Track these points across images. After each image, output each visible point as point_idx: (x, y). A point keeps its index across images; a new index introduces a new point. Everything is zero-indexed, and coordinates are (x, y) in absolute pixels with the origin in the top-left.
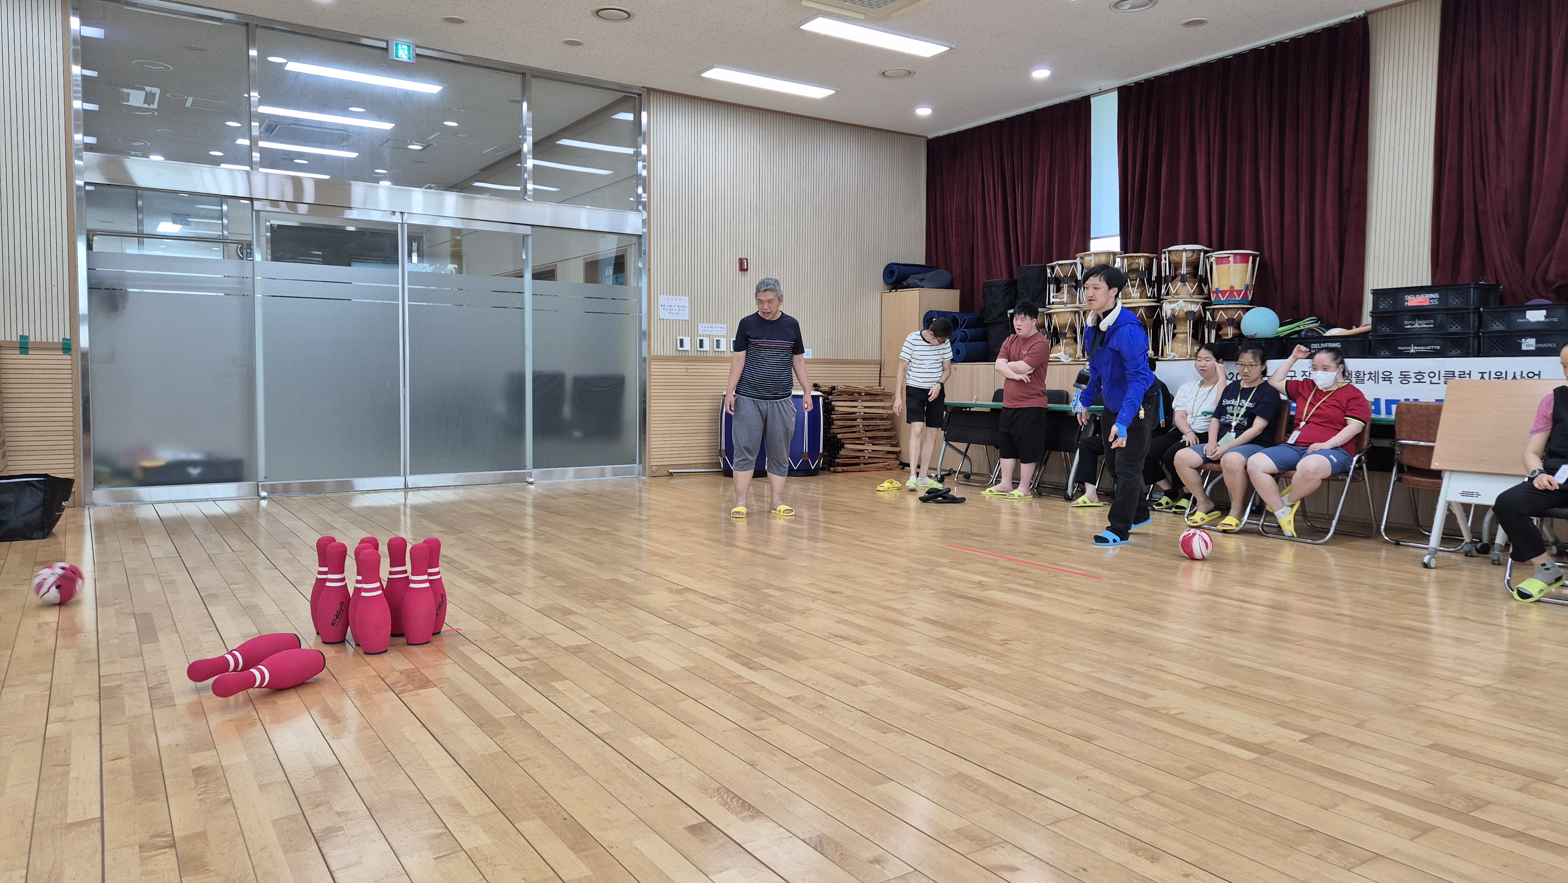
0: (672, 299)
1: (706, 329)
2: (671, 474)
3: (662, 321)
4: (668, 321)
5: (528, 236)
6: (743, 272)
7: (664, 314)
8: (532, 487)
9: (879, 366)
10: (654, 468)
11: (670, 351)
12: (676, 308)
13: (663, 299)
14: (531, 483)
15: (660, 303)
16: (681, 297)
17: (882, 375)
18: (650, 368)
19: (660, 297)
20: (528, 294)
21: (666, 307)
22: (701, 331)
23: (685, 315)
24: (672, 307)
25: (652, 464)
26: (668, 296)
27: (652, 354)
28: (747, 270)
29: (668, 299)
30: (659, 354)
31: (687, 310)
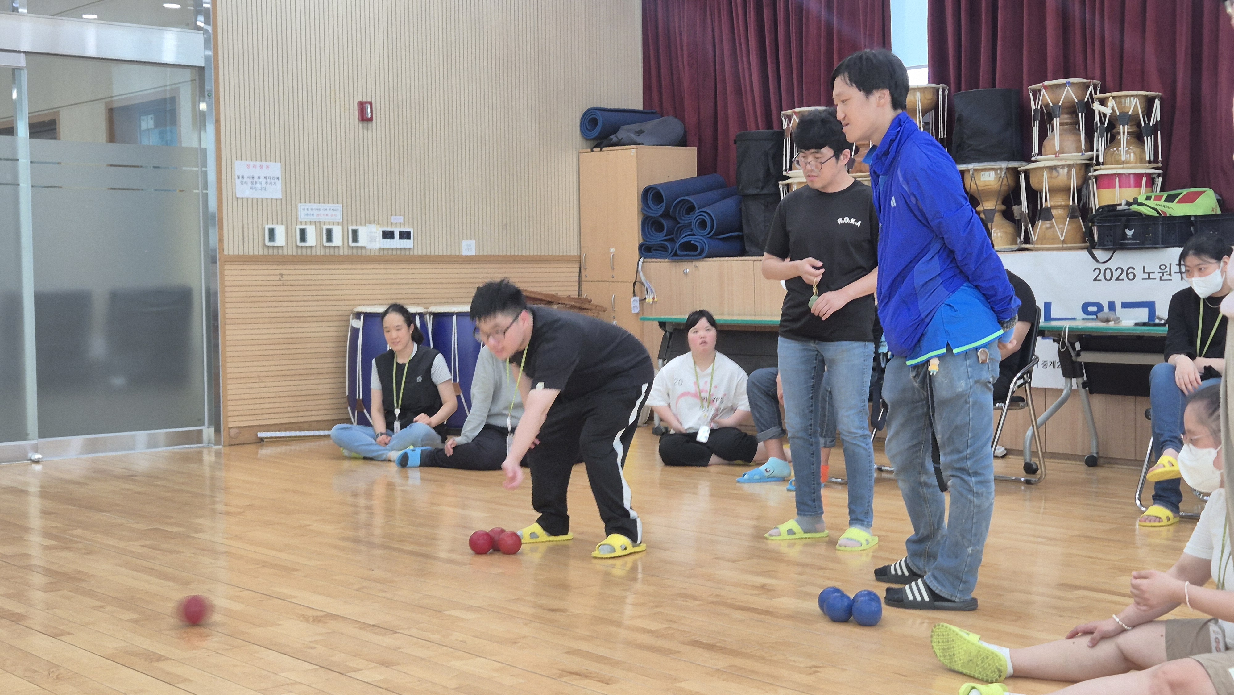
0: (255, 166)
1: (310, 212)
2: (262, 439)
3: (240, 201)
4: (250, 201)
5: (20, 69)
6: (365, 124)
7: (243, 191)
8: (38, 468)
9: (577, 265)
10: (233, 432)
11: (254, 248)
12: (262, 180)
13: (241, 168)
14: (37, 462)
15: (237, 173)
16: (268, 163)
17: (583, 278)
18: (223, 275)
19: (237, 163)
20: (24, 162)
21: (245, 179)
22: (302, 216)
23: (275, 192)
24: (256, 179)
25: (230, 425)
26: (248, 162)
27: (226, 253)
28: (371, 119)
29: (248, 166)
30: (236, 253)
31: (279, 183)
